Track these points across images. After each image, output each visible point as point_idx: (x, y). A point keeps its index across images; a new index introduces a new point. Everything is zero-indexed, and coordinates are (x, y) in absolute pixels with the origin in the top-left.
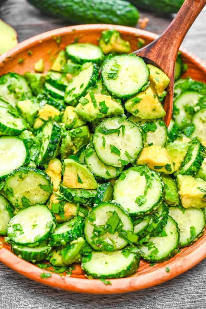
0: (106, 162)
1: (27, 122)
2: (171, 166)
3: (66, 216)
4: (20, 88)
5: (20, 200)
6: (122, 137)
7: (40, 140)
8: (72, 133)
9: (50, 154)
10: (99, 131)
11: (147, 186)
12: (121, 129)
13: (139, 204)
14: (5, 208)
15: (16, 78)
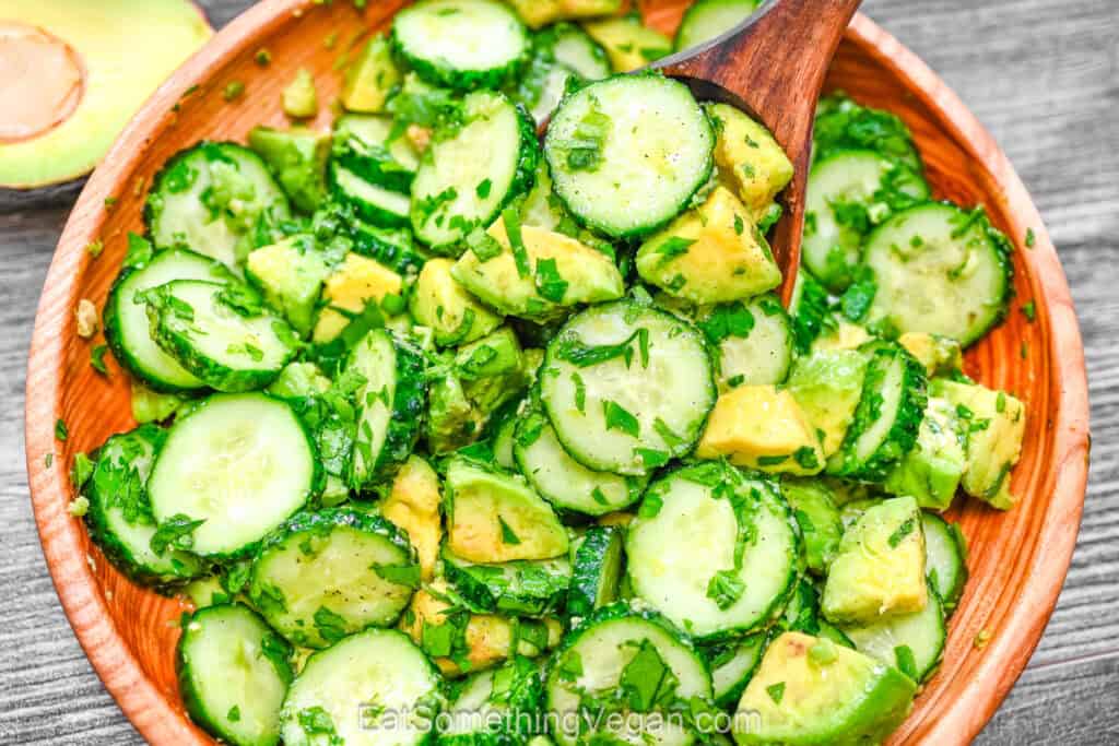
0: (591, 461)
1: (292, 327)
2: (816, 452)
3: (474, 660)
4: (247, 198)
5: (310, 621)
6: (642, 369)
7: (351, 397)
8: (465, 368)
9: (396, 455)
10: (560, 356)
11: (741, 536)
12: (635, 344)
13: (721, 604)
14: (260, 649)
15: (227, 160)
